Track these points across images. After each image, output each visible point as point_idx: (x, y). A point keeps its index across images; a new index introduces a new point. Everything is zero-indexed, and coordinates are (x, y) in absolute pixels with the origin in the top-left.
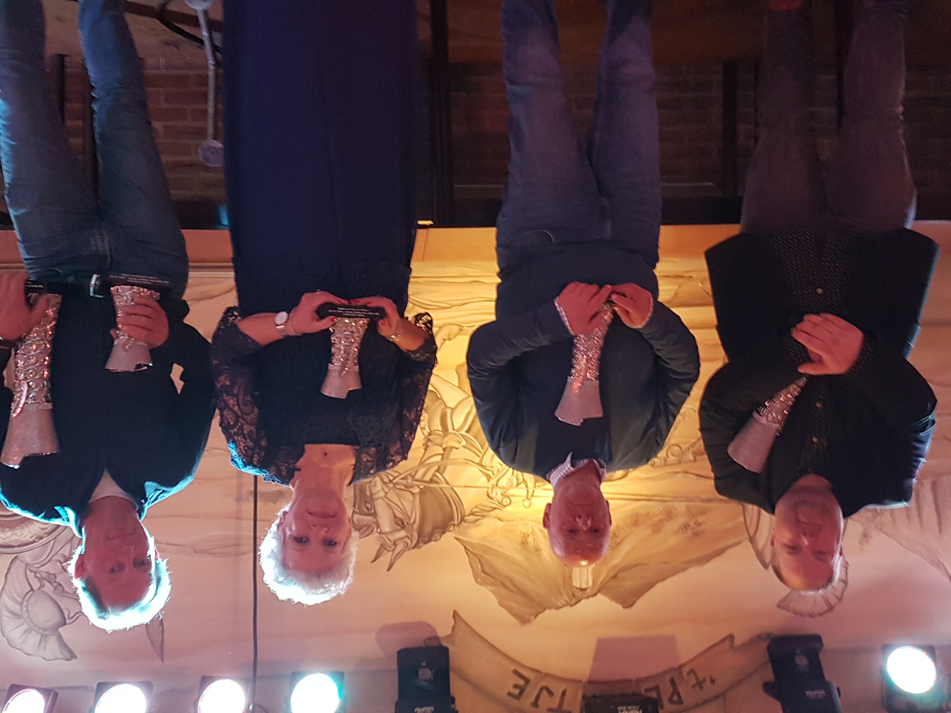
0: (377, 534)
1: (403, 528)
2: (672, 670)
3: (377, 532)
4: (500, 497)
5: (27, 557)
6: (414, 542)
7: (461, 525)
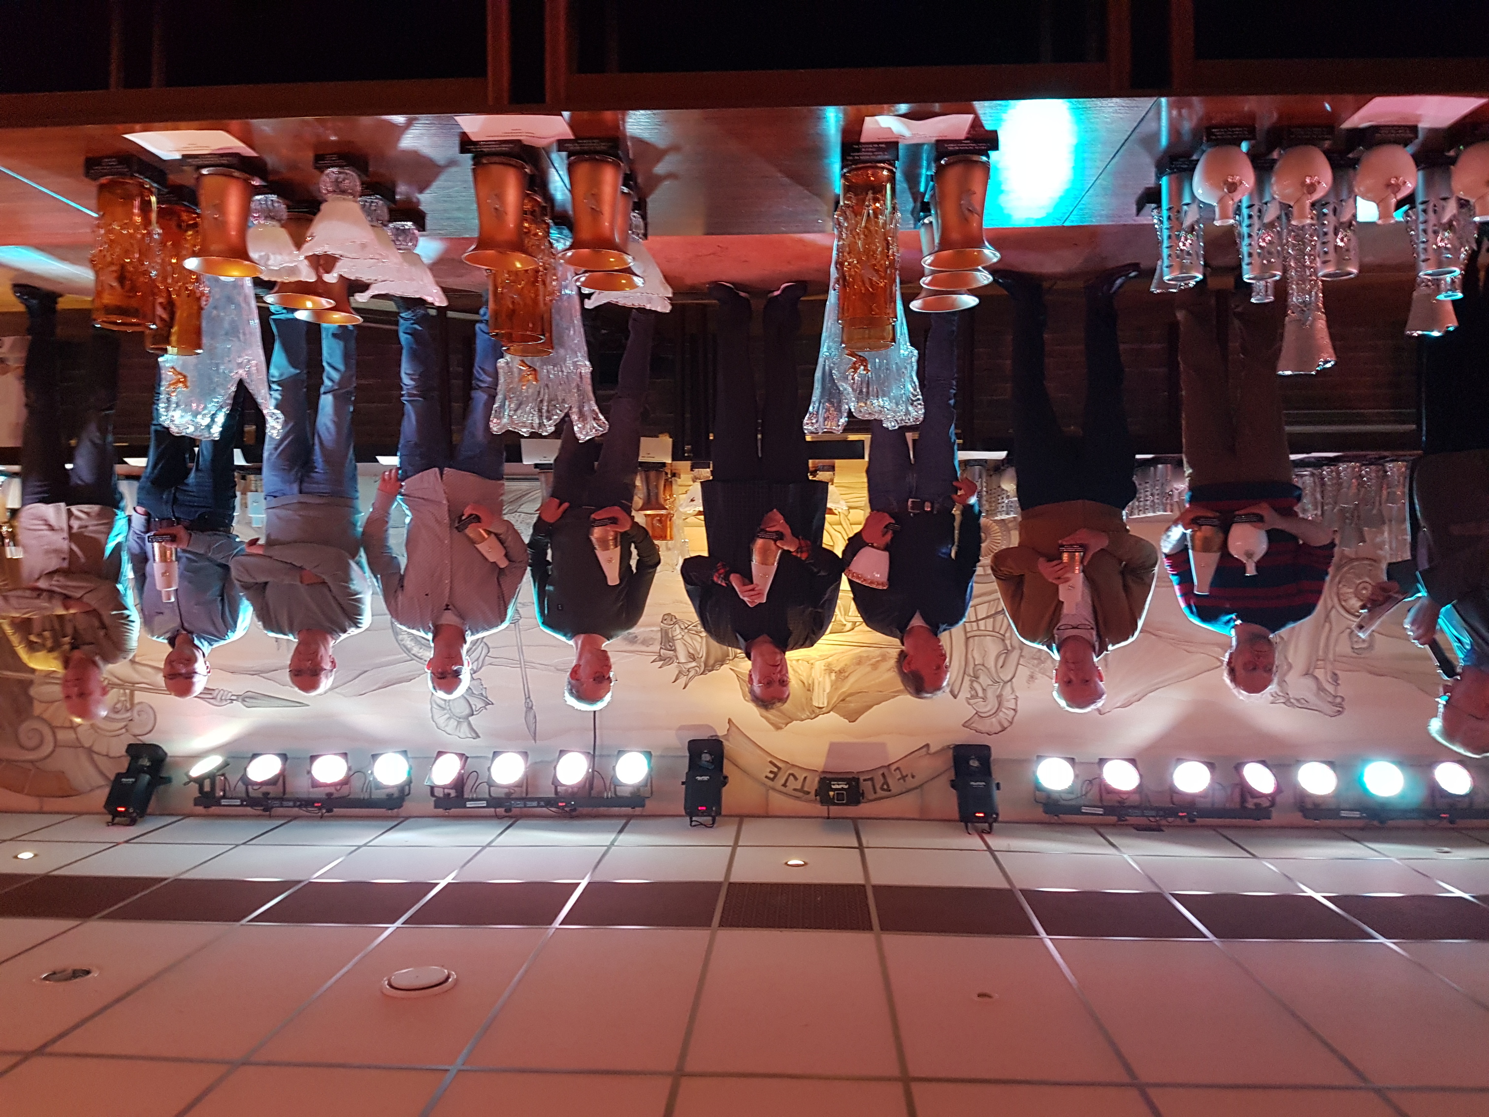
1: (694, 661)
2: (883, 767)
3: (676, 662)
6: (702, 670)
7: (734, 660)
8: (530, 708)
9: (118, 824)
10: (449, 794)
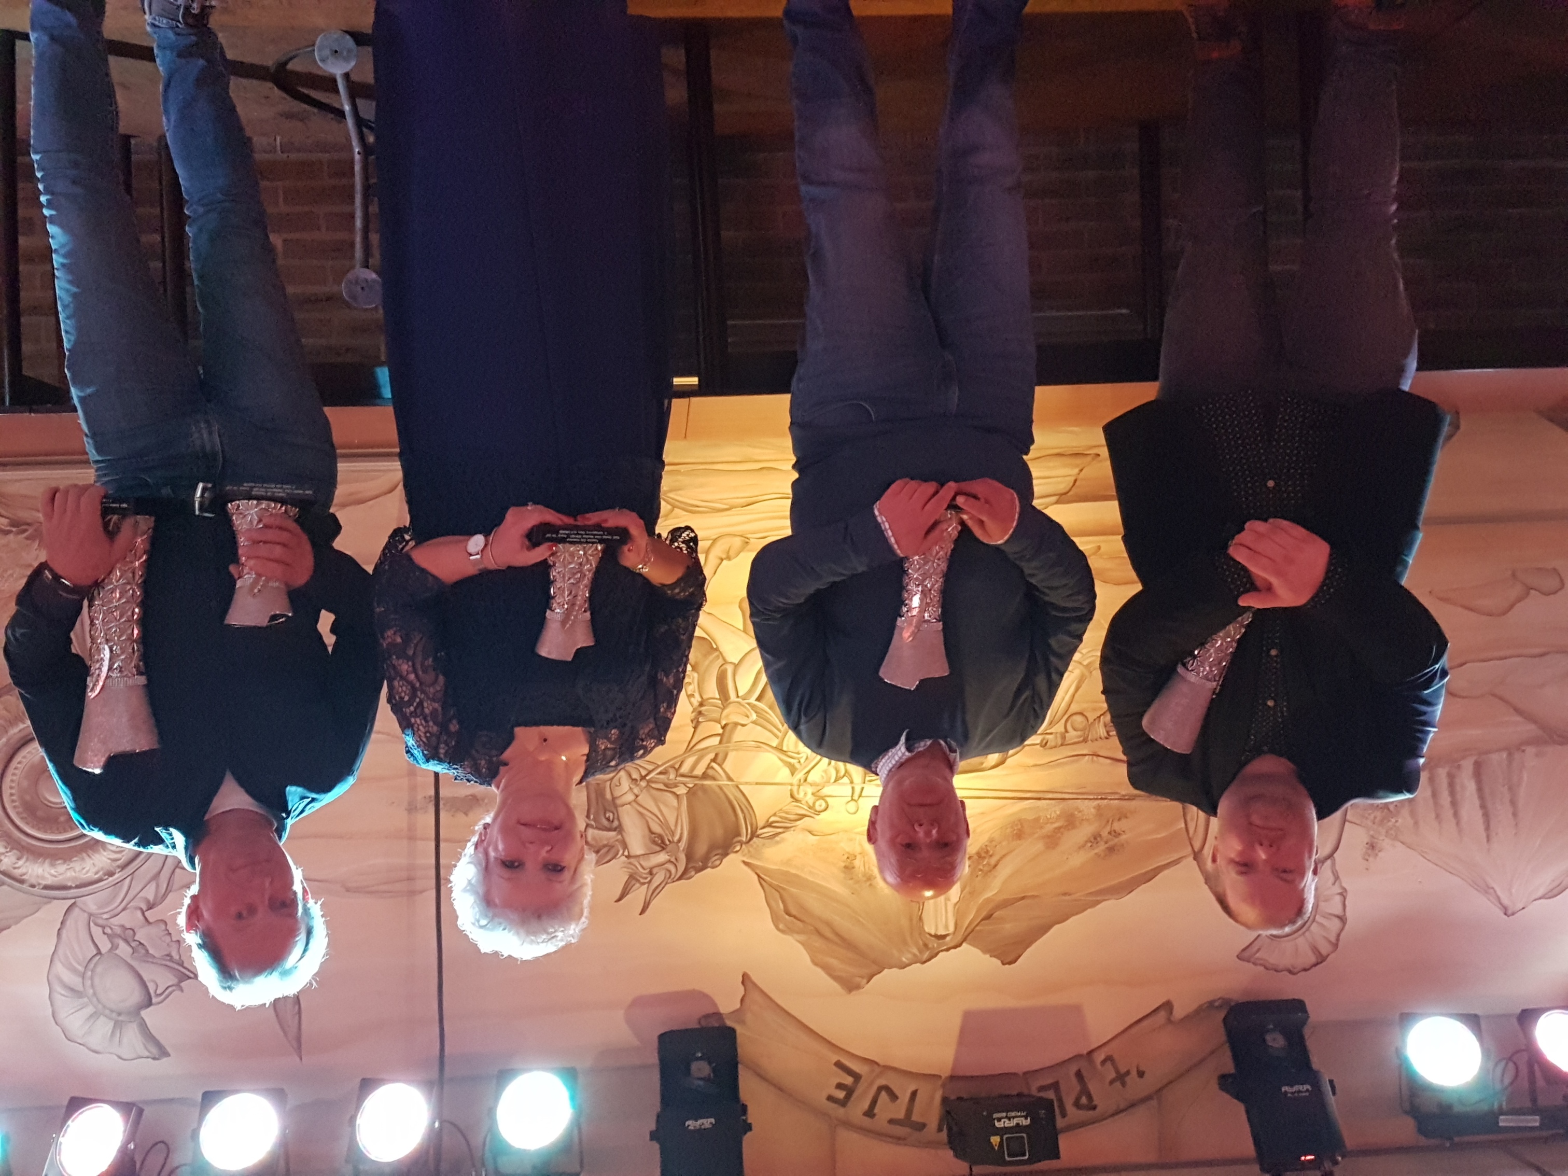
0: (623, 858)
1: (663, 849)
2: (1078, 1057)
3: (623, 854)
4: (810, 799)
5: (91, 903)
6: (681, 869)
7: (751, 842)
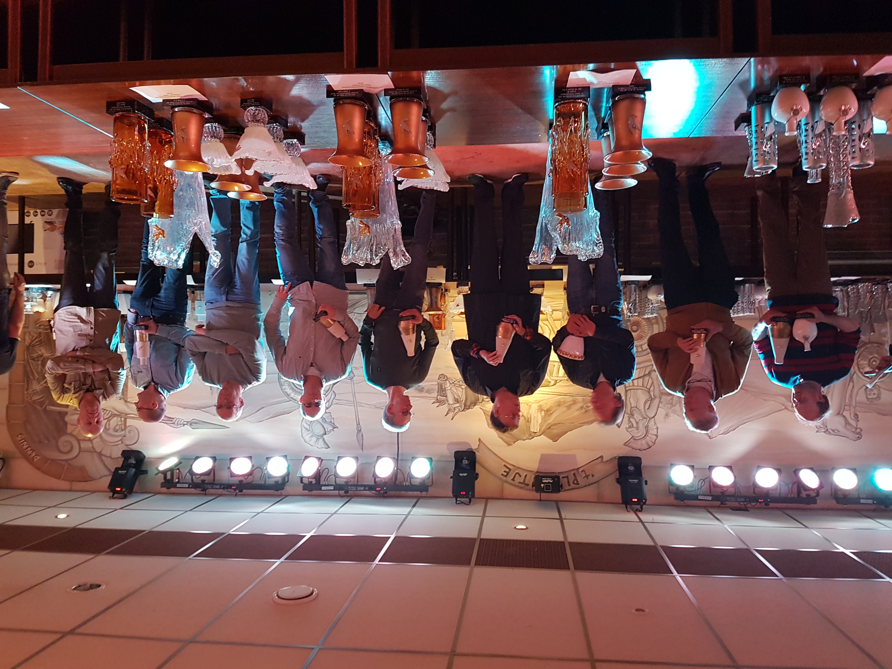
1: (458, 403)
2: (574, 469)
3: (447, 404)
6: (463, 409)
8: (359, 431)
9: (116, 498)
10: (312, 482)
